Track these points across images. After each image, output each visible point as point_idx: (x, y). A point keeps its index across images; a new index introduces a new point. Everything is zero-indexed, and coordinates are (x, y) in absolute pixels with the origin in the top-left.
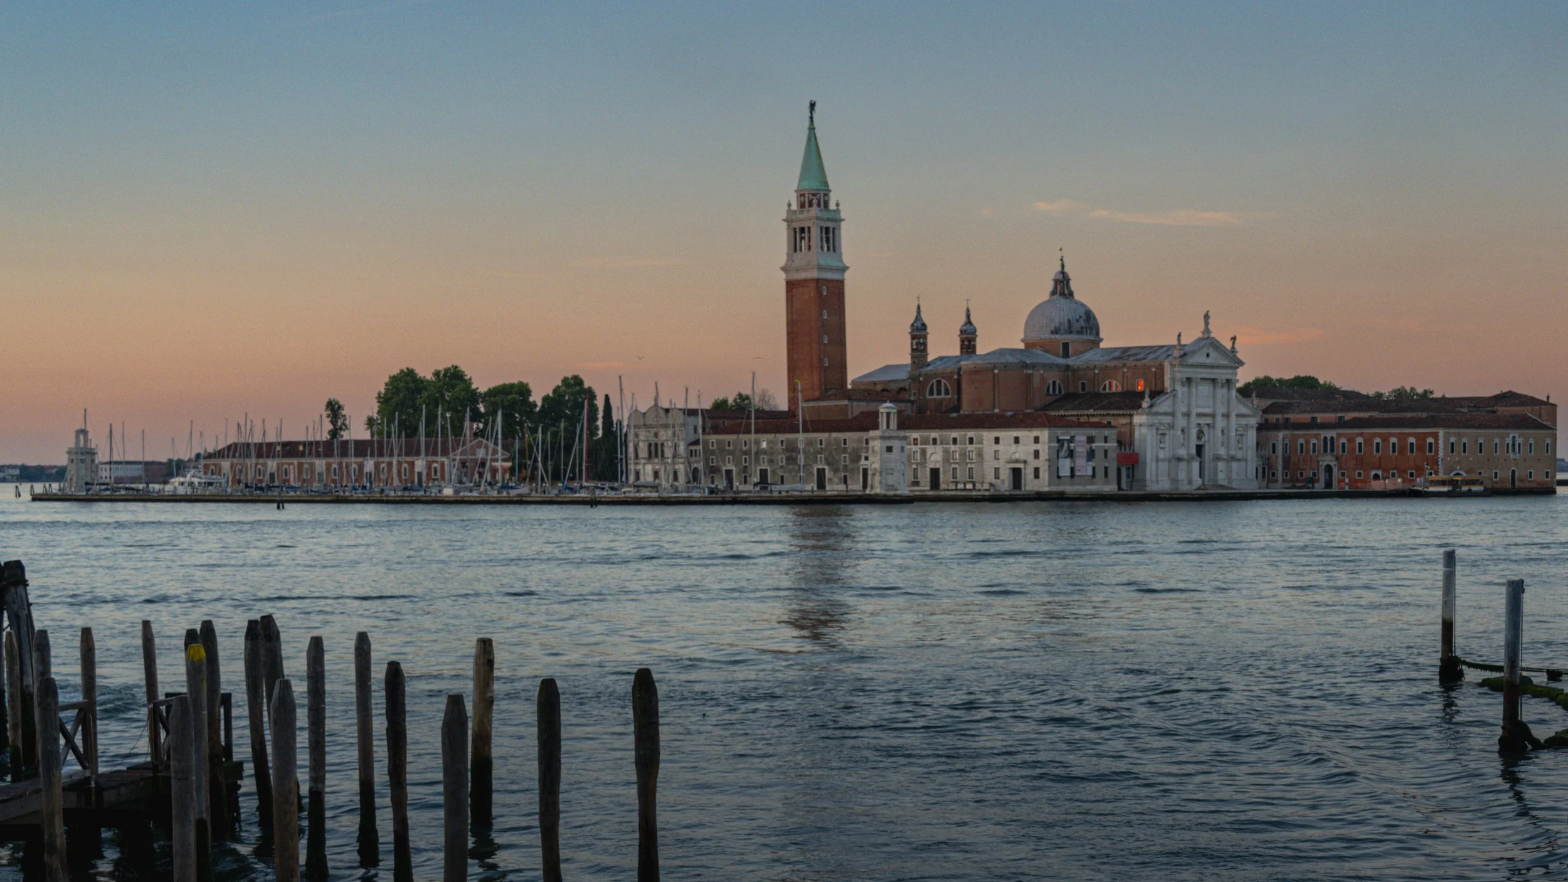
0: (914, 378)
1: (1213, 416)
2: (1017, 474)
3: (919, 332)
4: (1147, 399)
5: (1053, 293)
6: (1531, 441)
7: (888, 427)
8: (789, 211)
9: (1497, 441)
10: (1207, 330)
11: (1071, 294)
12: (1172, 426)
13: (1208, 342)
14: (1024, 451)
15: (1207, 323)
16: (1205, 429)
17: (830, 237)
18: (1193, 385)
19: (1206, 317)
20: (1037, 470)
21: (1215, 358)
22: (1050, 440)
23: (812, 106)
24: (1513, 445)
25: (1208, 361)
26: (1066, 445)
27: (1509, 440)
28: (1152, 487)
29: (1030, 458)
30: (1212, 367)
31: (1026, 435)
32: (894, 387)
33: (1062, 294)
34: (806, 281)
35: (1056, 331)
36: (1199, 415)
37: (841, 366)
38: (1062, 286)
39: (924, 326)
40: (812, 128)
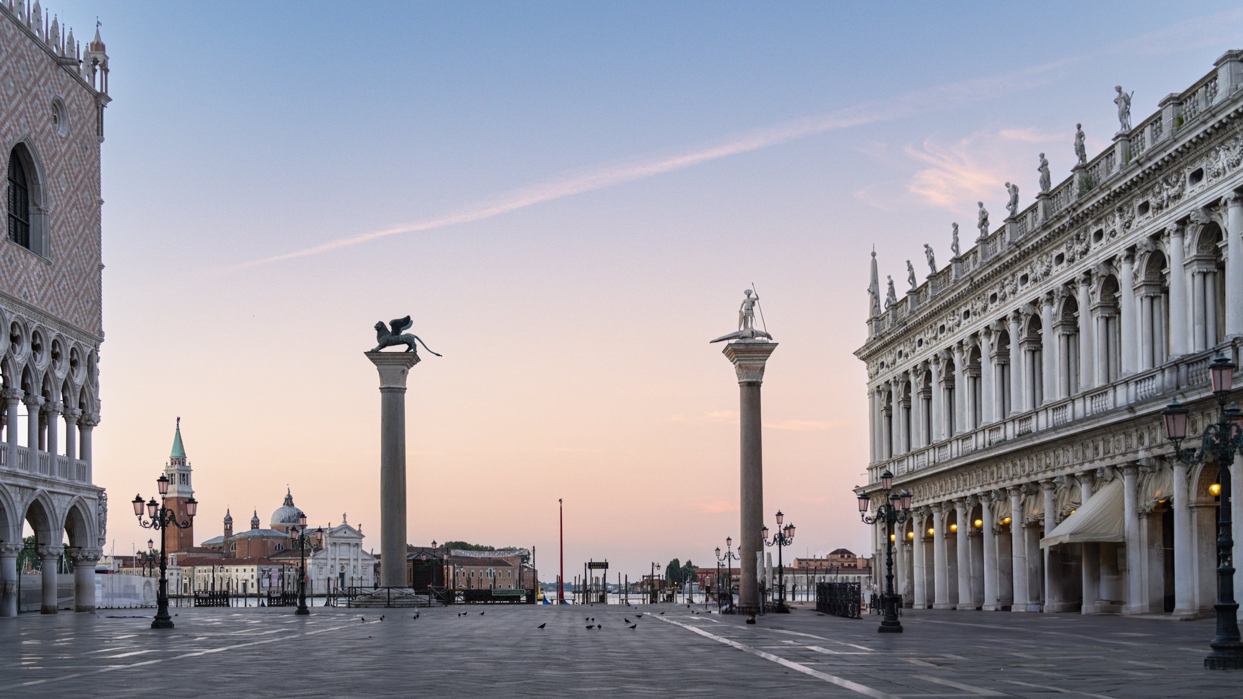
0: (225, 542)
1: (349, 560)
2: (245, 585)
3: (228, 521)
4: (312, 552)
5: (284, 504)
6: (500, 571)
7: (172, 564)
8: (167, 466)
9: (481, 571)
10: (345, 522)
11: (292, 505)
12: (326, 565)
13: (346, 527)
14: (247, 575)
15: (345, 518)
16: (345, 566)
17: (185, 477)
18: (338, 546)
19: (345, 515)
20: (252, 584)
21: (348, 533)
22: (258, 570)
23: (178, 419)
24: (491, 573)
25: (345, 535)
26: (267, 573)
27: (488, 571)
28: (315, 592)
29: (250, 578)
30: (347, 538)
31: (248, 568)
32: (217, 546)
33: (288, 505)
34: (173, 498)
35: (283, 521)
36: (340, 559)
37: (190, 537)
38: (289, 501)
39: (231, 519)
40: (178, 429)
